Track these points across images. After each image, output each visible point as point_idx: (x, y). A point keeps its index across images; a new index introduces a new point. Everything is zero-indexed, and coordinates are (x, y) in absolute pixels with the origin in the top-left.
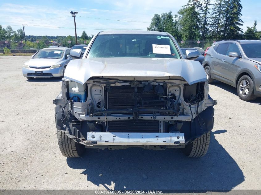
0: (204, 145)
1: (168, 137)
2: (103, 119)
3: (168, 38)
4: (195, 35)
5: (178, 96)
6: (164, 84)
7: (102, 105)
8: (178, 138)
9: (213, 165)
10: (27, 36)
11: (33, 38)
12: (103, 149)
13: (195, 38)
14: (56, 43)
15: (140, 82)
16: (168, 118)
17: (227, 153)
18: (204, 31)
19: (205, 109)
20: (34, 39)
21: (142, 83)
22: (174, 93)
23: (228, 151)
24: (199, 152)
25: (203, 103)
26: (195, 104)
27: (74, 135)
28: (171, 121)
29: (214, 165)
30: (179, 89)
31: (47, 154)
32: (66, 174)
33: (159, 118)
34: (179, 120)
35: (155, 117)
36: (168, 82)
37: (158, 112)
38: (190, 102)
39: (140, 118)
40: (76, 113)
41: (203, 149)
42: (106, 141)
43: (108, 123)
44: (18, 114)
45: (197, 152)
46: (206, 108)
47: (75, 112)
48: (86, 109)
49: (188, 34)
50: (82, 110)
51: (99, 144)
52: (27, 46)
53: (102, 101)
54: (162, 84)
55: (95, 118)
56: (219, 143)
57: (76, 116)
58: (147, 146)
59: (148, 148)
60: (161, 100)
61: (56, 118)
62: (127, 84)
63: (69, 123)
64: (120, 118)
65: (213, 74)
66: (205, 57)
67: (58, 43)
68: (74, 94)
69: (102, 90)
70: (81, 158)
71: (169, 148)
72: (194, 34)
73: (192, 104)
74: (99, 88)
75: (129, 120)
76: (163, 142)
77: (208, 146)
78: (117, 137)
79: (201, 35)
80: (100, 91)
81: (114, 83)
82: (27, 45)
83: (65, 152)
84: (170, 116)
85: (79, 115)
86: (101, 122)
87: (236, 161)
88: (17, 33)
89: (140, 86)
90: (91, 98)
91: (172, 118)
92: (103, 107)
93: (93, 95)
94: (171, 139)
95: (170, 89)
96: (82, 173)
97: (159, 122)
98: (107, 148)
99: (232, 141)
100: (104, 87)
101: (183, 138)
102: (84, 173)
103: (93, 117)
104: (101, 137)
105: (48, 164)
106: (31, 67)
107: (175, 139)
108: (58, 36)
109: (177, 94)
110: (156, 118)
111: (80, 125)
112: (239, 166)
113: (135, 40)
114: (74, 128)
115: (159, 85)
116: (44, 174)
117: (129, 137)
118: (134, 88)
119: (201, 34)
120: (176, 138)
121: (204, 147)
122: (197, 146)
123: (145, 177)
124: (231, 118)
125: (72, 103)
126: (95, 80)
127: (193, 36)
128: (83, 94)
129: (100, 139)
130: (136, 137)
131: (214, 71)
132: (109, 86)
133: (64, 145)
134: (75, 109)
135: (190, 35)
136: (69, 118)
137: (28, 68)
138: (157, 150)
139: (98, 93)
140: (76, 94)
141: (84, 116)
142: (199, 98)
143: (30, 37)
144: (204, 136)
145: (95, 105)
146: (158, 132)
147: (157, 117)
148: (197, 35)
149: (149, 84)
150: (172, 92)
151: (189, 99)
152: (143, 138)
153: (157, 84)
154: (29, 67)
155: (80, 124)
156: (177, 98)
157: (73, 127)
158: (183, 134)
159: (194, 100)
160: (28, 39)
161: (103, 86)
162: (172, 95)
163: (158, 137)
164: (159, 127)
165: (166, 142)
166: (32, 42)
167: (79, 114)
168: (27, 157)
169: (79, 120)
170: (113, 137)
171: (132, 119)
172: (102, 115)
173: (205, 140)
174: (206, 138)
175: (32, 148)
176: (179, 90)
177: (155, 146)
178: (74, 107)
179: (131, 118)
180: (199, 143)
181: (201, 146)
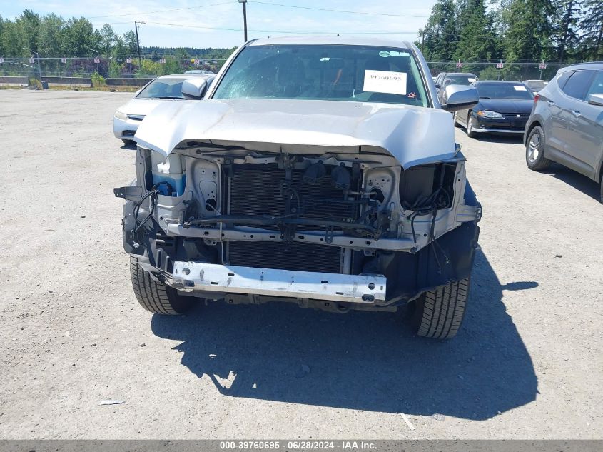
0: (451, 310)
1: (350, 283)
2: (215, 235)
3: (407, 55)
4: (539, 48)
5: (388, 194)
6: (353, 164)
7: (217, 205)
8: (371, 287)
9: (471, 360)
10: (145, 49)
11: (156, 53)
12: (215, 300)
13: (540, 55)
14: (206, 64)
15: (300, 157)
16: (359, 243)
17: (518, 337)
18: (563, 38)
19: (455, 227)
20: (159, 55)
21: (305, 159)
22: (378, 186)
23: (521, 332)
24: (440, 327)
25: (452, 214)
26: (425, 214)
27: (159, 267)
28: (368, 250)
29: (474, 358)
30: (390, 177)
31: (117, 303)
32: (142, 346)
33: (339, 241)
34: (384, 248)
35: (329, 238)
36: (364, 159)
37: (339, 229)
38: (415, 209)
39: (296, 238)
40: (161, 218)
41: (449, 321)
42: (212, 283)
43: (228, 246)
44: (84, 217)
45: (434, 325)
46: (459, 224)
47: (160, 216)
48: (181, 212)
49: (520, 43)
50: (173, 213)
51: (198, 287)
52: (142, 72)
53: (217, 196)
54: (348, 164)
55: (199, 233)
56: (507, 312)
57: (162, 224)
58: (302, 300)
59: (306, 306)
60: (347, 200)
61: (123, 228)
62: (271, 160)
63: (150, 239)
64: (252, 236)
65: (550, 146)
66: (535, 105)
67: (211, 63)
68: (162, 178)
69: (216, 172)
70: (183, 316)
71: (358, 309)
72: (537, 44)
73: (418, 214)
74: (211, 167)
75: (272, 241)
76: (337, 293)
77: (461, 314)
78: (236, 277)
79: (555, 48)
80: (214, 173)
81: (243, 157)
82: (143, 67)
83: (146, 300)
84: (364, 237)
85: (168, 224)
86: (214, 243)
87: (531, 354)
88: (124, 40)
89: (299, 166)
90: (192, 189)
91: (369, 243)
92: (218, 209)
93: (197, 181)
94: (355, 289)
95: (371, 177)
96: (174, 349)
97: (342, 250)
98: (224, 299)
99: (543, 308)
100: (221, 164)
101: (382, 289)
102: (179, 348)
103: (190, 229)
104: (202, 274)
105: (113, 322)
106: (130, 118)
107: (364, 290)
108: (210, 49)
109: (386, 189)
110: (331, 241)
111: (171, 245)
112: (535, 366)
113: (327, 59)
114: (159, 251)
115: (342, 165)
116: (99, 342)
117: (262, 278)
118: (283, 170)
119: (555, 45)
120: (366, 287)
121: (450, 315)
122: (433, 313)
123: (306, 368)
124: (560, 257)
125: (154, 197)
126: (201, 149)
127: (535, 52)
128: (177, 178)
129: (200, 278)
130: (279, 280)
131: (552, 139)
132: (231, 162)
133: (142, 285)
134: (160, 210)
135: (527, 48)
136: (151, 229)
137: (124, 118)
138: (331, 311)
139: (208, 180)
140: (165, 178)
141: (176, 225)
142: (440, 199)
143: (151, 50)
144: (444, 288)
145: (203, 204)
146: (338, 273)
147: (334, 238)
148: (543, 48)
149: (321, 162)
150: (375, 185)
151: (411, 202)
152: (293, 282)
153: (338, 163)
154: (126, 116)
155: (173, 243)
156: (386, 198)
157: (157, 248)
158: (385, 279)
159: (425, 205)
160: (148, 55)
161: (219, 162)
162: (375, 190)
163: (326, 282)
164: (341, 260)
165: (342, 294)
166: (154, 61)
167: (168, 222)
168: (75, 306)
169: (167, 234)
170: (229, 275)
171: (280, 239)
172: (214, 226)
173: (453, 300)
174: (457, 296)
175: (92, 287)
176: (391, 181)
177: (327, 303)
178: (158, 205)
179: (278, 237)
180: (438, 305)
181: (444, 312)
